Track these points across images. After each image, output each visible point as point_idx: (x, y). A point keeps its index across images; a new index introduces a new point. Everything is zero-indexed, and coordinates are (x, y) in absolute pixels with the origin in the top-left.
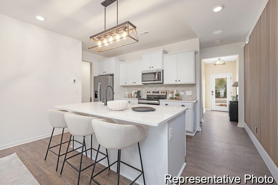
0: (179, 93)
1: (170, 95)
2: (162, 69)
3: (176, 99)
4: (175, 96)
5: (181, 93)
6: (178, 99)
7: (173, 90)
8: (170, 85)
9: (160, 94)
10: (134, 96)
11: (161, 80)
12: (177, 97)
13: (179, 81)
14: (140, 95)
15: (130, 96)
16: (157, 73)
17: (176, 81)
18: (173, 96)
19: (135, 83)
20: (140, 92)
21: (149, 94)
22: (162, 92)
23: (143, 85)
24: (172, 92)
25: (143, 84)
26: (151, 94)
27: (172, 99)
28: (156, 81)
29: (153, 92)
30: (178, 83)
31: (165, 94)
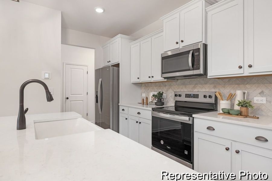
0: (250, 97)
1: (223, 104)
2: (204, 42)
3: (240, 114)
4: (237, 108)
5: (255, 99)
6: (246, 116)
7: (232, 92)
8: (224, 80)
9: (201, 99)
10: (152, 102)
11: (199, 69)
12: (244, 109)
13: (250, 66)
14: (162, 100)
15: (145, 102)
16: (191, 52)
17: (240, 67)
18: (232, 105)
19: (153, 77)
20: (162, 94)
21: (178, 99)
22: (205, 96)
23: (166, 80)
24: (231, 97)
25: (165, 78)
26: (183, 99)
27: (229, 113)
28: (189, 70)
29: (188, 96)
30: (247, 72)
31: (212, 101)
